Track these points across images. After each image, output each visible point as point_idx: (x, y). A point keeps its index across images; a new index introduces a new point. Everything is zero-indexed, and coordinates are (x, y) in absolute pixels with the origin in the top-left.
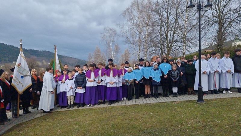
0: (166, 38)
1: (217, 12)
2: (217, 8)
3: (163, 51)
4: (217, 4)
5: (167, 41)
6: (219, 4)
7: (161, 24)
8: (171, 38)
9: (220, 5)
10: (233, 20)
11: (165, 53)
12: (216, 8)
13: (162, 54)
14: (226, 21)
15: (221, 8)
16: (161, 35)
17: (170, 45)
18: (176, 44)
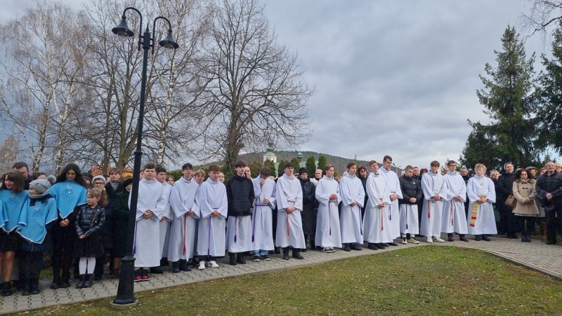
1: (230, 88)
2: (231, 80)
3: (110, 155)
6: (235, 71)
9: (237, 75)
10: (257, 110)
11: (115, 161)
12: (228, 78)
14: (244, 108)
15: (238, 80)
16: (109, 113)
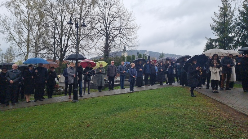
0: (60, 42)
1: (105, 27)
3: (56, 55)
4: (105, 19)
5: (61, 45)
7: (55, 26)
8: (66, 43)
10: (116, 36)
11: (59, 58)
12: (103, 23)
13: (55, 57)
14: (111, 36)
15: (108, 23)
16: (55, 38)
17: (64, 49)
18: (70, 50)
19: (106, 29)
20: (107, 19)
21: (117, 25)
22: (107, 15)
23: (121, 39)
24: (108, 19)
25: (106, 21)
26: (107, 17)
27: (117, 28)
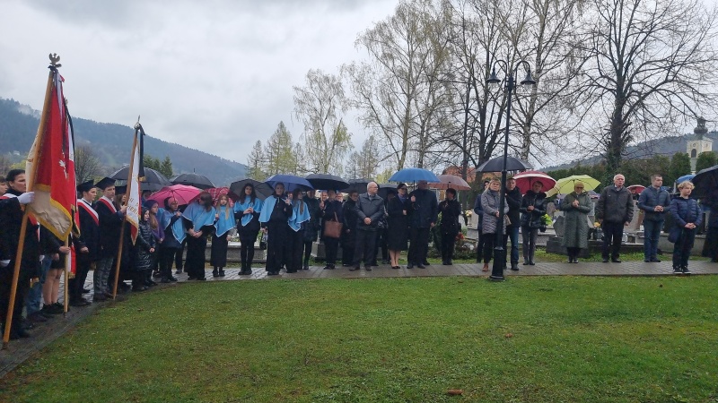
1: (615, 65)
2: (615, 52)
3: (470, 156)
5: (483, 128)
7: (470, 79)
9: (624, 46)
10: (654, 90)
11: (474, 162)
13: (465, 162)
15: (626, 52)
16: (467, 111)
17: (489, 139)
19: (618, 72)
20: (622, 40)
21: (663, 52)
22: (624, 26)
23: (674, 98)
24: (630, 38)
25: (622, 46)
26: (624, 32)
27: (660, 64)
